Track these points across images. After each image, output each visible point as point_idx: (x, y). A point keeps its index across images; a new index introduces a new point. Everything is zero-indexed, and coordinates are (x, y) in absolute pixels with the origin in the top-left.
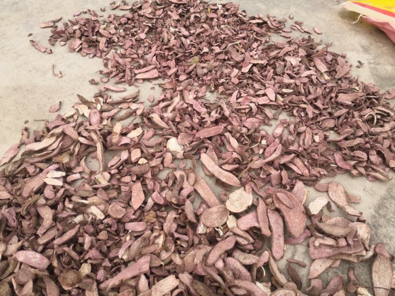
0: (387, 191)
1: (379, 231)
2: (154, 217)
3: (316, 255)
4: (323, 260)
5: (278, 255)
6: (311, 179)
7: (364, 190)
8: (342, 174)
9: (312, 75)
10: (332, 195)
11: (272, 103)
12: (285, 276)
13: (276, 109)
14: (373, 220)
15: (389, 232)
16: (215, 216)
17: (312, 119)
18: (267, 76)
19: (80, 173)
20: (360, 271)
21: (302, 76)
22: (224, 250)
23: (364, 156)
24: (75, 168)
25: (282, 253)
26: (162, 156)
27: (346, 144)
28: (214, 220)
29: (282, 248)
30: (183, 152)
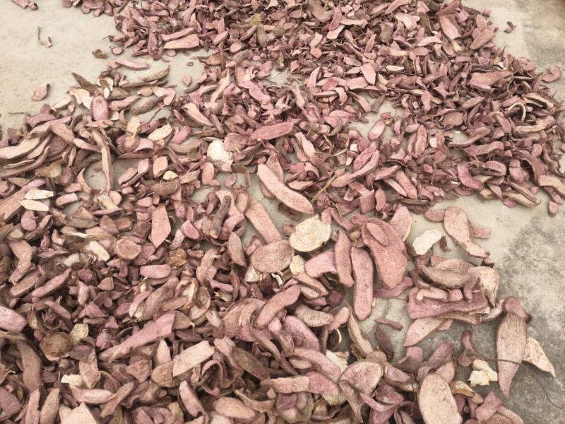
0: (532, 221)
1: (513, 279)
2: (183, 258)
3: (418, 313)
4: (426, 321)
5: (362, 313)
6: (420, 203)
7: (498, 219)
8: (467, 195)
9: (434, 43)
10: (449, 226)
11: (370, 88)
12: (370, 342)
13: (376, 97)
15: (528, 281)
16: (273, 257)
17: (430, 112)
18: (365, 45)
19: (77, 192)
20: (481, 336)
21: (420, 44)
22: (283, 305)
23: (501, 168)
24: (68, 185)
25: (369, 310)
26: (199, 167)
27: (476, 151)
28: (272, 263)
29: (370, 304)
30: (232, 161)
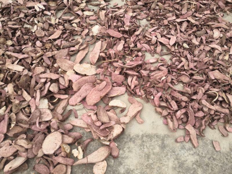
0: (165, 135)
1: (129, 143)
5: (71, 102)
7: (153, 122)
9: (217, 49)
10: (132, 107)
11: (168, 46)
12: (64, 112)
14: (134, 137)
15: (134, 149)
17: (178, 69)
21: (210, 45)
22: (51, 77)
25: (75, 104)
29: (77, 102)
